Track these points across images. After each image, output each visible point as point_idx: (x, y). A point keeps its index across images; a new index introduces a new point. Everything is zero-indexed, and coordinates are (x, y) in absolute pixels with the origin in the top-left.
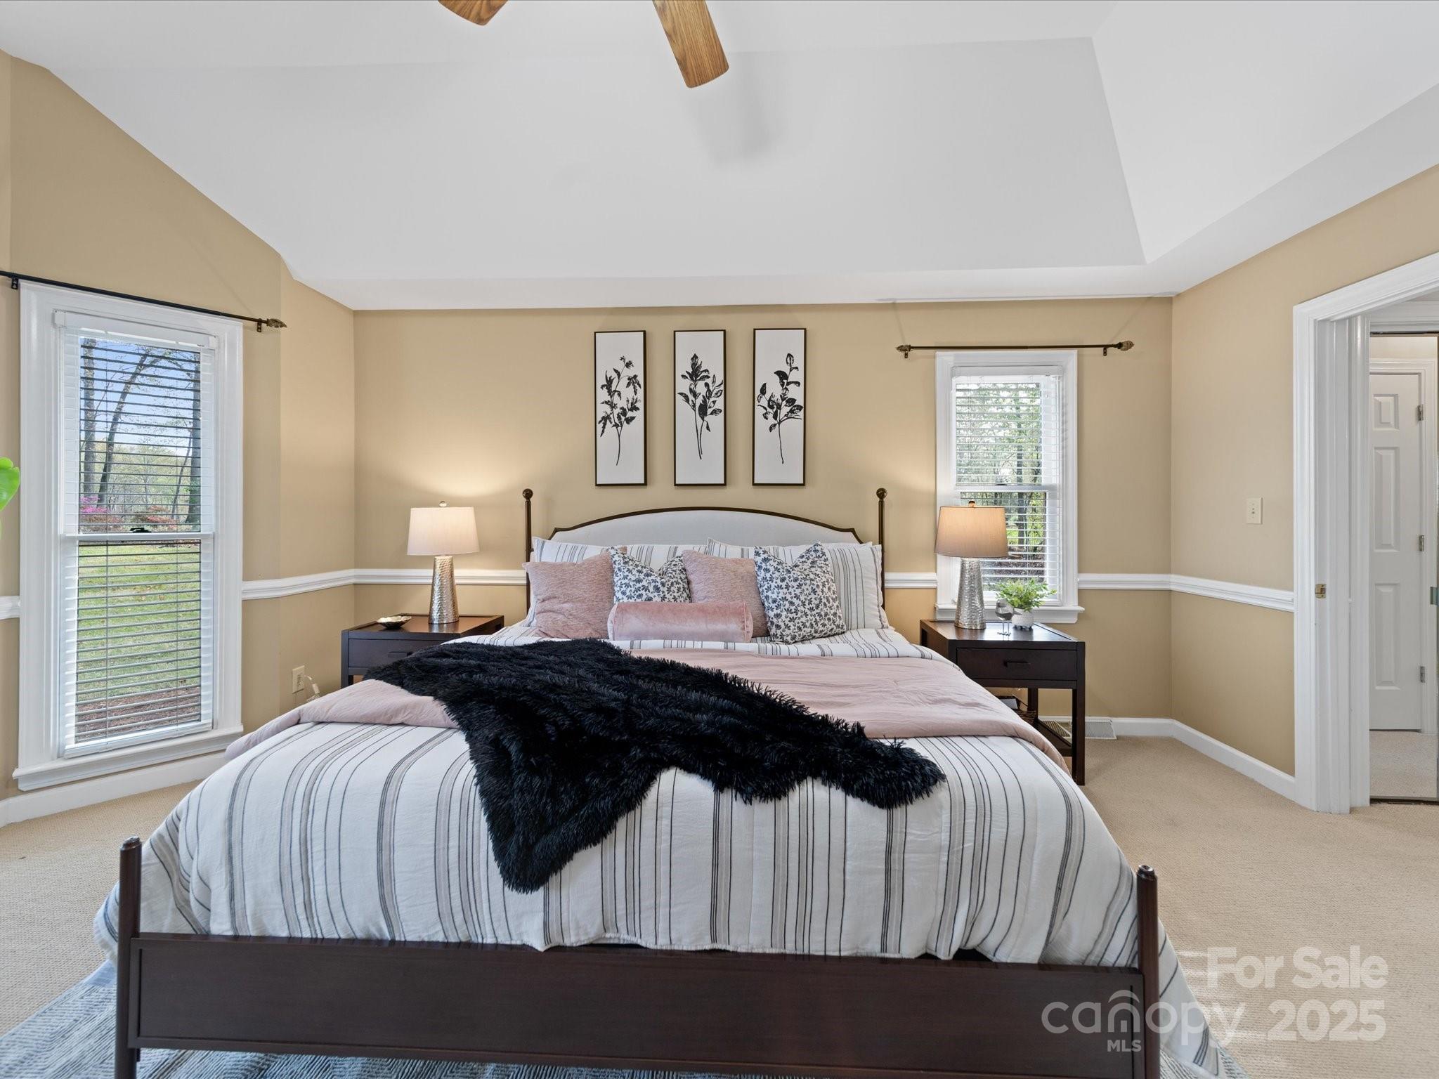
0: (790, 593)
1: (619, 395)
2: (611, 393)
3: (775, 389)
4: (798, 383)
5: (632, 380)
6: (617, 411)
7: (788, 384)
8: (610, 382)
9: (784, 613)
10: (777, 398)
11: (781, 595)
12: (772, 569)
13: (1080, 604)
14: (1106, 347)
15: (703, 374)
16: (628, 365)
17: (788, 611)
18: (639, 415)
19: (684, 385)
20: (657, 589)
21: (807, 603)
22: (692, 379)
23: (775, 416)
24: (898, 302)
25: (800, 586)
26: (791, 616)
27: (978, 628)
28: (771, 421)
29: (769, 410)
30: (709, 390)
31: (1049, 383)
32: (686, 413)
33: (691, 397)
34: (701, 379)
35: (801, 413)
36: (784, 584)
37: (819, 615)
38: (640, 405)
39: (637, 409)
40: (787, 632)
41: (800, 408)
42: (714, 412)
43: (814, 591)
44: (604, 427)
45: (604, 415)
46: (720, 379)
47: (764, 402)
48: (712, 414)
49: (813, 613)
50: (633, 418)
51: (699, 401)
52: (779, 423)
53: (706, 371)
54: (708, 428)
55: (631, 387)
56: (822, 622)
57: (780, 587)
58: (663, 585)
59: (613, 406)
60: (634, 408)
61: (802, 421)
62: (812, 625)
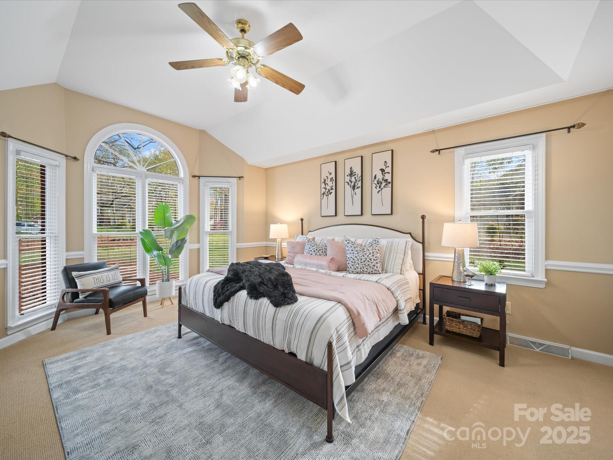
0: (354, 256)
1: (328, 185)
2: (325, 185)
3: (380, 176)
4: (389, 173)
5: (332, 179)
6: (327, 190)
7: (385, 174)
8: (325, 180)
9: (350, 263)
10: (381, 180)
11: (351, 256)
12: (349, 246)
13: (546, 278)
14: (569, 128)
15: (354, 174)
16: (330, 174)
17: (352, 262)
18: (334, 191)
19: (348, 179)
20: (314, 251)
21: (360, 260)
22: (350, 176)
23: (380, 188)
24: (435, 129)
25: (358, 253)
26: (352, 264)
27: (462, 281)
28: (378, 189)
29: (377, 185)
30: (356, 180)
31: (528, 154)
32: (348, 189)
33: (350, 183)
34: (353, 176)
35: (390, 185)
36: (352, 252)
37: (365, 265)
38: (334, 188)
39: (333, 189)
40: (351, 269)
41: (389, 183)
42: (358, 188)
43: (363, 256)
44: (323, 196)
45: (323, 192)
46: (360, 175)
47: (376, 182)
48: (357, 188)
49: (362, 264)
50: (332, 192)
51: (352, 184)
52: (381, 190)
53: (355, 172)
54: (355, 194)
55: (331, 181)
56: (366, 267)
57: (351, 253)
58: (316, 250)
59: (326, 189)
60: (332, 189)
61: (390, 188)
62: (361, 268)
